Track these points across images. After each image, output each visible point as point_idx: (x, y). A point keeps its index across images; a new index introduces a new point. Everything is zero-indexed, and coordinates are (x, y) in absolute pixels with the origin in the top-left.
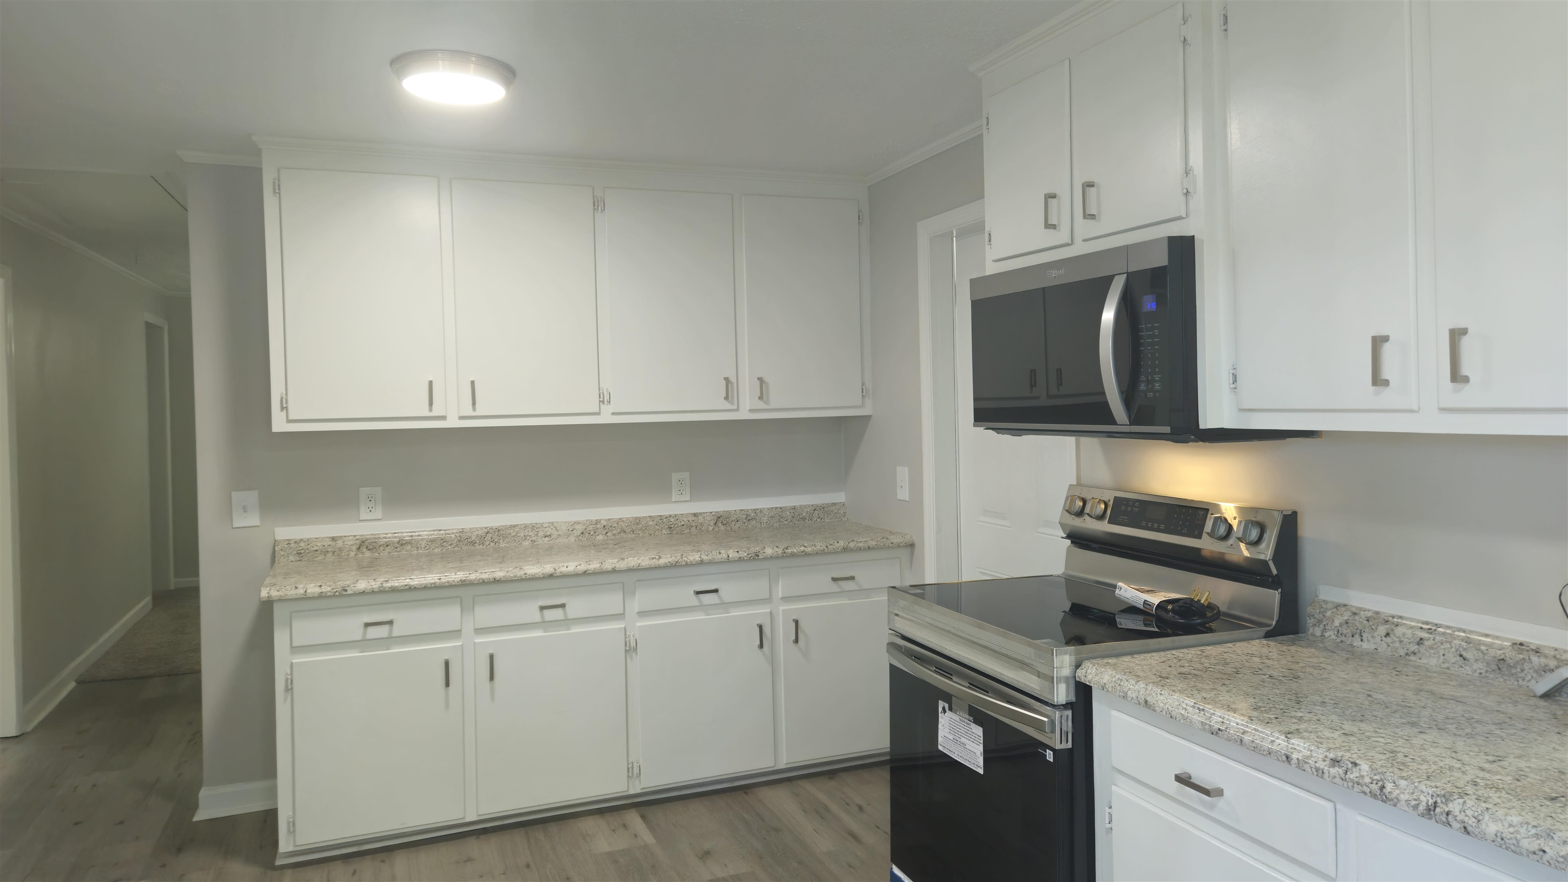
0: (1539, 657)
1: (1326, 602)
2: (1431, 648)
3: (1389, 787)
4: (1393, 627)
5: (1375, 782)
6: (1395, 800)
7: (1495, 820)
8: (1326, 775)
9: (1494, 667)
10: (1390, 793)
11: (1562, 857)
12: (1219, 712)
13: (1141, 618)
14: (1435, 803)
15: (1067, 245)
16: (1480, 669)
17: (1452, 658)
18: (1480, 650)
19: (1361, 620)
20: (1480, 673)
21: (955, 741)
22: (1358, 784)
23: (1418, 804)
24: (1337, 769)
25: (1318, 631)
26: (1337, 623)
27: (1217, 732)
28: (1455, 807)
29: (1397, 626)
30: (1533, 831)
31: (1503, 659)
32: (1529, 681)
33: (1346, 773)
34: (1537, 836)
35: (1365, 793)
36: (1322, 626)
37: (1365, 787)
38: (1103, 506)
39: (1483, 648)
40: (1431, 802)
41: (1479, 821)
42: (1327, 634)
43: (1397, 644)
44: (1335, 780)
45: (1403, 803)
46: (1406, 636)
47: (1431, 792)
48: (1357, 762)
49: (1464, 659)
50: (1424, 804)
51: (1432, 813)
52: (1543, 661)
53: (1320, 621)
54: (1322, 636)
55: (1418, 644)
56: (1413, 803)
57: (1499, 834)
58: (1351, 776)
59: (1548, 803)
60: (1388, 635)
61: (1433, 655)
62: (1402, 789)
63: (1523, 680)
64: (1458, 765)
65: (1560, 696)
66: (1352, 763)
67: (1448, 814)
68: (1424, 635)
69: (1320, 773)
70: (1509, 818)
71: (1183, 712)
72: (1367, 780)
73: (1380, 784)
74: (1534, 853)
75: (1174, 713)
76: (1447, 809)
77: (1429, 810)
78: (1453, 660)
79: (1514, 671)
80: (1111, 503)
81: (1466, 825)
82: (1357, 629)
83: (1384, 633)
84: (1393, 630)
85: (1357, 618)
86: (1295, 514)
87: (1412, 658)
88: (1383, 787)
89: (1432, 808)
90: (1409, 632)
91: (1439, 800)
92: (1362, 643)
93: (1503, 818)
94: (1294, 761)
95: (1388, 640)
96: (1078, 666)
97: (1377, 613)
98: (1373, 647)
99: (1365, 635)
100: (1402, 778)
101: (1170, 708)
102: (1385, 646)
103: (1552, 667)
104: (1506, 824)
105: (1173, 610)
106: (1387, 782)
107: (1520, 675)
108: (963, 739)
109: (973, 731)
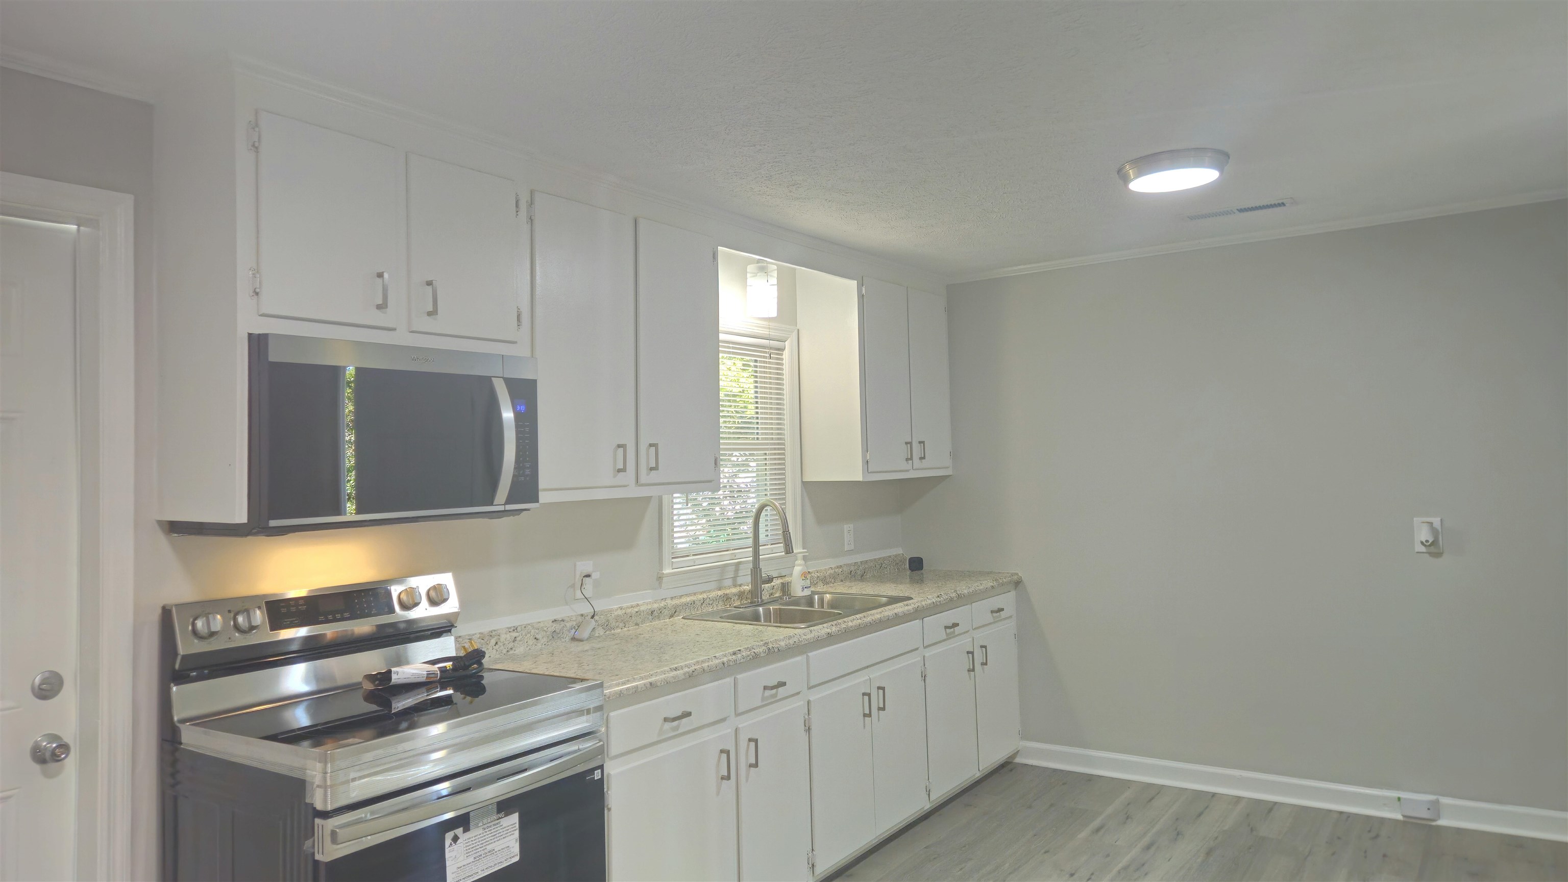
2: (520, 641)
9: (550, 637)
13: (424, 689)
16: (544, 642)
17: (532, 642)
18: (542, 631)
21: (477, 859)
29: (499, 635)
31: (553, 631)
39: (545, 629)
43: (502, 647)
55: (513, 641)
68: (514, 634)
79: (557, 634)
80: (265, 609)
84: (499, 639)
90: (507, 637)
107: (562, 636)
108: (489, 848)
109: (504, 826)
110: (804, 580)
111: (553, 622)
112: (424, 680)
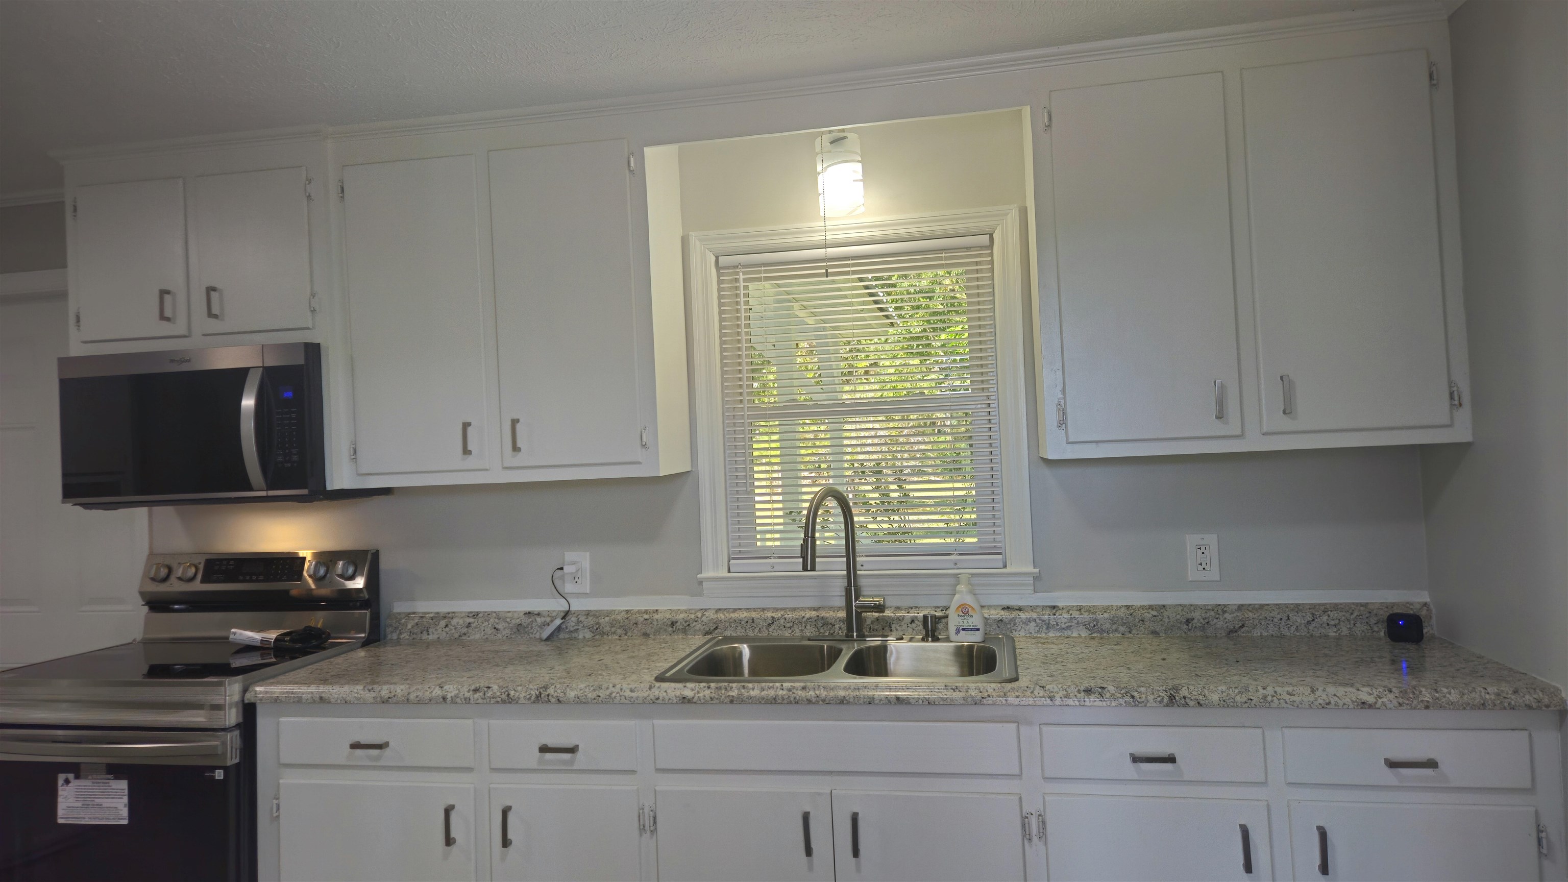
0: (540, 617)
1: (399, 614)
2: (476, 627)
3: (512, 693)
4: (450, 620)
5: (503, 693)
6: (517, 699)
7: (572, 690)
8: (472, 701)
9: (515, 630)
10: (514, 696)
11: (608, 695)
12: (385, 687)
14: (540, 692)
15: (185, 336)
16: (507, 634)
17: (489, 631)
18: (506, 622)
19: (427, 620)
20: (507, 636)
21: (86, 806)
22: (493, 698)
23: (531, 696)
24: (478, 694)
25: (395, 636)
26: (409, 626)
27: (385, 701)
28: (551, 691)
29: (452, 618)
30: (592, 689)
31: (520, 624)
32: (535, 634)
33: (485, 695)
34: (594, 690)
35: (498, 702)
36: (398, 632)
37: (498, 698)
38: (193, 570)
39: (508, 620)
40: (537, 693)
41: (565, 693)
42: (402, 636)
43: (454, 631)
44: (478, 701)
45: (522, 699)
46: (460, 624)
47: (536, 688)
48: (489, 686)
49: (497, 630)
50: (534, 695)
51: (539, 698)
52: (543, 619)
53: (396, 628)
54: (398, 638)
55: (467, 627)
56: (528, 697)
57: (576, 696)
58: (488, 695)
59: (589, 677)
60: (447, 626)
61: (477, 632)
62: (520, 693)
63: (532, 634)
64: (537, 675)
65: (553, 638)
66: (486, 688)
67: (548, 695)
68: (471, 620)
69: (467, 701)
70: (579, 686)
71: (356, 695)
72: (498, 694)
73: (506, 693)
74: (595, 699)
75: (348, 699)
76: (547, 694)
77: (538, 697)
78: (490, 632)
79: (527, 630)
80: (201, 567)
81: (558, 698)
82: (425, 627)
83: (444, 625)
84: (450, 622)
85: (424, 619)
86: (377, 552)
87: (463, 638)
88: (509, 695)
89: (539, 696)
90: (461, 622)
91: (541, 690)
92: (428, 636)
93: (576, 687)
94: (449, 699)
95: (447, 629)
96: (245, 690)
97: (438, 613)
98: (437, 636)
99: (430, 630)
100: (518, 686)
101: (344, 696)
102: (444, 634)
103: (548, 622)
104: (578, 690)
105: (290, 641)
106: (510, 691)
107: (530, 631)
108: (97, 801)
109: (113, 787)
110: (961, 616)
111: (525, 614)
112: (259, 644)
